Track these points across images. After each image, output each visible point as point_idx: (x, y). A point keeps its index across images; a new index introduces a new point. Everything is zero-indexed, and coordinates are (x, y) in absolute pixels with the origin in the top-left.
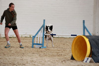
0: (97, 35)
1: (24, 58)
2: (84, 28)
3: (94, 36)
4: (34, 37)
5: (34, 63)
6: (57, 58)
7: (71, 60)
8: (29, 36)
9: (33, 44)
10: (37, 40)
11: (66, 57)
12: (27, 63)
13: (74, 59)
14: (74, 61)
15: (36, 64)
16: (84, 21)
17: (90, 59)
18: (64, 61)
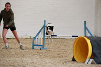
0: (99, 36)
1: (25, 59)
2: (86, 29)
3: (95, 37)
4: (35, 38)
5: (34, 65)
6: (57, 60)
7: (73, 62)
8: (29, 37)
9: (34, 45)
10: (38, 41)
11: (67, 58)
12: (28, 64)
13: (75, 61)
14: (75, 63)
15: (36, 65)
16: (85, 22)
17: (91, 60)
18: (65, 62)
